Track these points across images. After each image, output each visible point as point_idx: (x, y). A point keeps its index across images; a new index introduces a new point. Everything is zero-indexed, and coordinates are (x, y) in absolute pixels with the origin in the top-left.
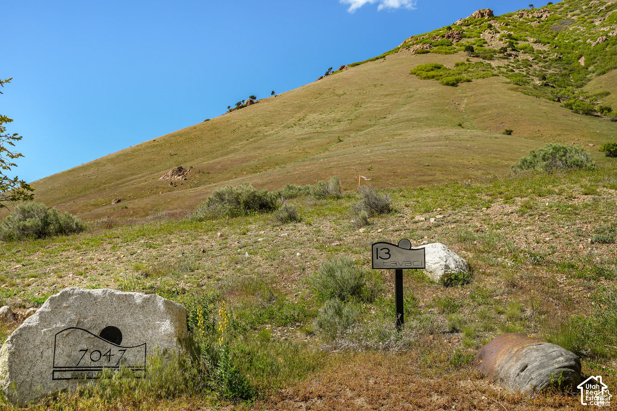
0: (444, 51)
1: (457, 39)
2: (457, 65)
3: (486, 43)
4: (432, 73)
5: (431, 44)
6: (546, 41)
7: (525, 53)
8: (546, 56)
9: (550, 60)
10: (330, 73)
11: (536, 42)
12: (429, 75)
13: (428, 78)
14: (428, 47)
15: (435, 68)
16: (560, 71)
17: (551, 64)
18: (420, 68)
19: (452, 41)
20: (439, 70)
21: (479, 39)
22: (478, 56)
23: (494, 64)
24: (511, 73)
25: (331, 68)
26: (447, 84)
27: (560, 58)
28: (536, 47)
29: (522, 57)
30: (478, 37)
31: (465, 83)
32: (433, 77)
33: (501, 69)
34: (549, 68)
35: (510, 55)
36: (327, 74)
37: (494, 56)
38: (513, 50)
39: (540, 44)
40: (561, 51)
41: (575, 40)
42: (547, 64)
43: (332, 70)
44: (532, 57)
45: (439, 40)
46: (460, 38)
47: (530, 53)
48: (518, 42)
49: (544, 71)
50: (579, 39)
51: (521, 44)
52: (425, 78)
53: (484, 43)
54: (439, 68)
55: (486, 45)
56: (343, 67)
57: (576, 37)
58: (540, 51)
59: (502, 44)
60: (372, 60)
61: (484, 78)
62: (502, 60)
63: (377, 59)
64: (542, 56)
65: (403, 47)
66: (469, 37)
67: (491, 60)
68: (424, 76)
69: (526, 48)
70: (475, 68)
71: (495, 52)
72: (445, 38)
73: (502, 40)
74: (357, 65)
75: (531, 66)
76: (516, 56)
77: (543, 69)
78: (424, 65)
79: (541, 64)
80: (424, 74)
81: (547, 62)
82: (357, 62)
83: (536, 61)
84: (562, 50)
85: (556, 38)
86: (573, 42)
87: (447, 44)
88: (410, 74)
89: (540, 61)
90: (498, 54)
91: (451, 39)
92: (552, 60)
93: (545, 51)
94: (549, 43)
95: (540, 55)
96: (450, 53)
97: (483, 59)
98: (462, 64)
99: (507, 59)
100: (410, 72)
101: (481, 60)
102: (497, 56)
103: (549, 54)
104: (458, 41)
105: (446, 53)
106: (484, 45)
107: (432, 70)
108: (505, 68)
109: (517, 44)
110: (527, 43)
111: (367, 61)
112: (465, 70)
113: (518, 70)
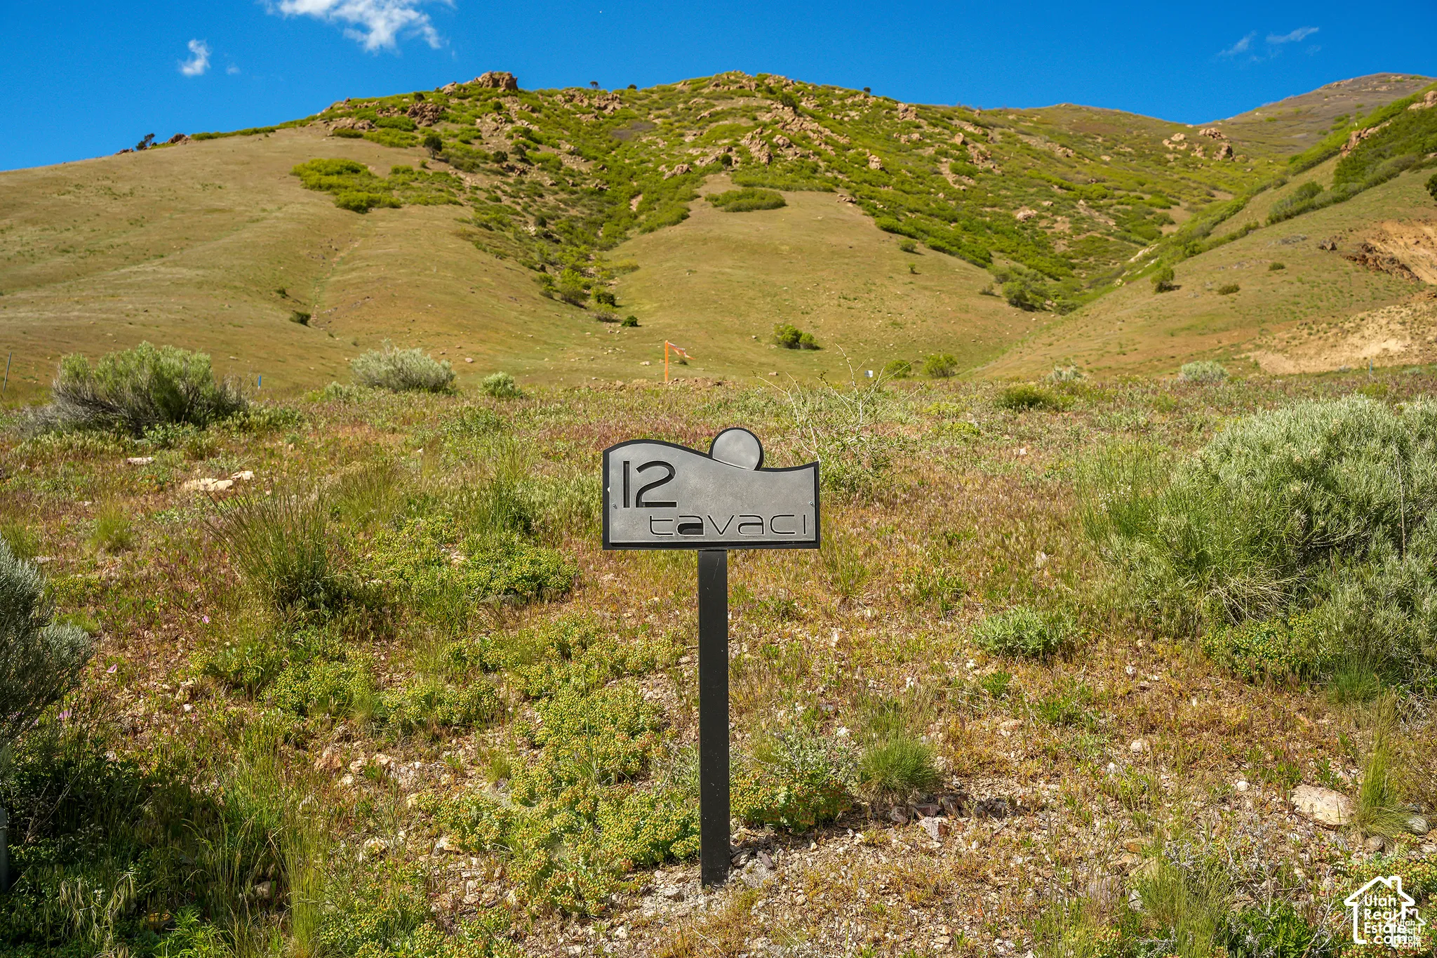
0: (388, 139)
1: (430, 120)
2: (396, 171)
3: (480, 138)
4: (334, 179)
5: (373, 122)
6: (593, 154)
7: (543, 169)
8: (578, 180)
9: (582, 190)
10: (148, 144)
11: (572, 153)
12: (322, 182)
13: (320, 187)
14: (366, 127)
15: (348, 169)
16: (591, 215)
17: (579, 199)
18: (314, 165)
19: (419, 123)
20: (354, 175)
21: (470, 127)
22: (446, 161)
23: (469, 180)
24: (492, 203)
25: (153, 135)
26: (346, 206)
27: (601, 189)
28: (570, 163)
29: (534, 175)
30: (472, 124)
31: (388, 208)
32: (330, 187)
33: (478, 192)
34: (573, 206)
35: (512, 169)
36: (142, 146)
37: (482, 165)
38: (523, 160)
39: (579, 159)
40: (608, 178)
41: (642, 162)
42: (573, 197)
43: (154, 140)
44: (551, 179)
45: (396, 116)
46: (435, 121)
47: (551, 172)
48: (539, 146)
49: (560, 209)
50: (649, 161)
51: (545, 151)
52: (313, 187)
53: (476, 138)
54: (356, 171)
55: (477, 142)
56: (178, 138)
57: (646, 158)
58: (573, 171)
59: (508, 145)
60: (245, 134)
61: (427, 204)
62: (492, 176)
63: (257, 132)
64: (571, 181)
65: (322, 117)
66: (453, 121)
67: (471, 171)
68: (313, 183)
69: (548, 161)
70: (425, 184)
71: (486, 157)
72: (406, 115)
73: (512, 137)
74: (210, 137)
75: (541, 196)
76: (524, 172)
77: (562, 206)
78: (326, 160)
79: (563, 196)
80: (315, 178)
81: (576, 193)
82: (212, 132)
83: (556, 188)
84: (612, 176)
85: (613, 153)
86: (637, 165)
87: (405, 127)
88: (291, 174)
89: (563, 190)
90: (491, 163)
91: (417, 119)
92: (585, 192)
93: (581, 173)
94: (595, 158)
95: (567, 179)
96: (398, 146)
97: (456, 167)
98: (408, 171)
99: (503, 175)
100: (292, 170)
101: (450, 169)
102: (487, 166)
103: (586, 179)
104: (430, 125)
105: (392, 145)
106: (472, 141)
107: (339, 173)
108: (488, 191)
109: (537, 149)
110: (556, 151)
111: (234, 134)
112: (403, 184)
113: (512, 199)
